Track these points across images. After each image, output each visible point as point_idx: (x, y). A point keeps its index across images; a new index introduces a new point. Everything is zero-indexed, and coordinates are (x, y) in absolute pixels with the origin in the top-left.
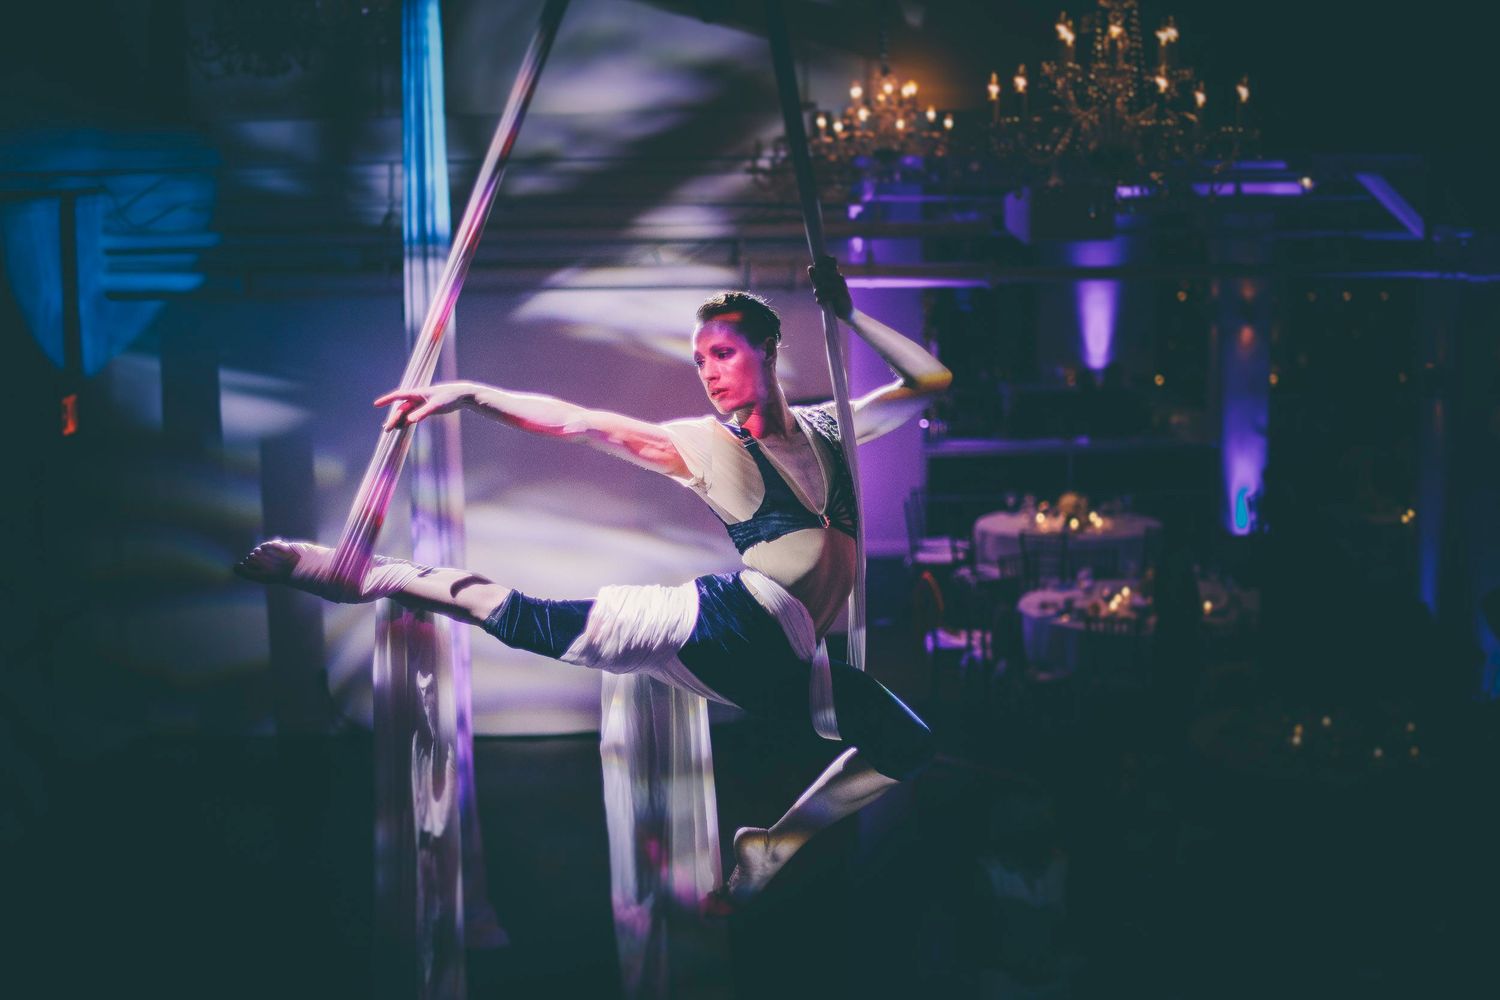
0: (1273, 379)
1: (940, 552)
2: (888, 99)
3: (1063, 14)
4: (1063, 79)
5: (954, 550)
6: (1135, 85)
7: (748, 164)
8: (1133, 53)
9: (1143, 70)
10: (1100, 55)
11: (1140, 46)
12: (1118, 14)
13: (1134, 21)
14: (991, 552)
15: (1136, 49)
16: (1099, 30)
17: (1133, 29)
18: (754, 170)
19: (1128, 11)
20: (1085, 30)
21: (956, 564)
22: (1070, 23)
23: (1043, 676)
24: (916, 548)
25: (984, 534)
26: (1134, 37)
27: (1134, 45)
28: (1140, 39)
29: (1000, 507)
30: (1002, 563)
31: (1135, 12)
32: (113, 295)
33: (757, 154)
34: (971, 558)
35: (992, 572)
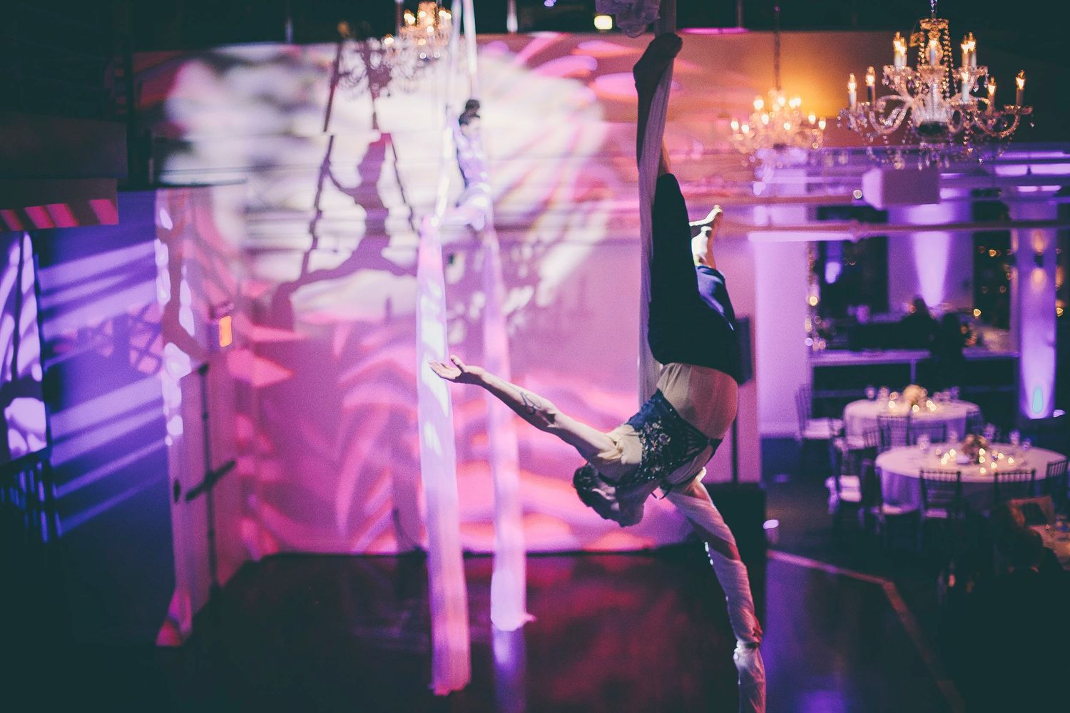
1: (821, 429)
2: (782, 109)
3: (898, 34)
4: (899, 77)
5: (832, 429)
6: (948, 80)
8: (946, 59)
9: (953, 70)
10: (923, 61)
11: (950, 54)
12: (935, 33)
13: (946, 37)
14: (857, 428)
15: (948, 56)
16: (922, 45)
17: (945, 42)
19: (942, 31)
20: (913, 44)
21: (833, 438)
22: (903, 40)
24: (803, 428)
25: (852, 417)
26: (946, 48)
27: (946, 53)
28: (950, 49)
29: (863, 397)
30: (865, 434)
31: (946, 32)
34: (843, 433)
35: (859, 442)
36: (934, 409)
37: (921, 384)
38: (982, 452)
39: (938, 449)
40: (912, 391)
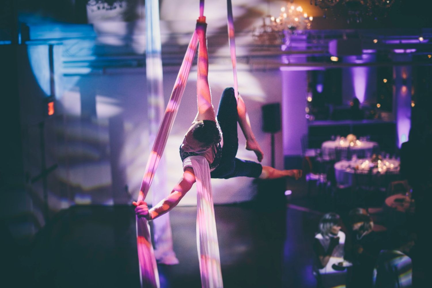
0: (413, 105)
1: (312, 153)
2: (293, 11)
5: (316, 153)
7: (251, 34)
14: (327, 152)
18: (254, 36)
21: (317, 156)
23: (342, 187)
24: (304, 153)
25: (325, 148)
29: (329, 139)
30: (330, 155)
32: (66, 75)
33: (254, 30)
34: (321, 155)
35: (327, 158)
36: (360, 144)
37: (354, 133)
38: (379, 162)
39: (361, 161)
40: (351, 137)
